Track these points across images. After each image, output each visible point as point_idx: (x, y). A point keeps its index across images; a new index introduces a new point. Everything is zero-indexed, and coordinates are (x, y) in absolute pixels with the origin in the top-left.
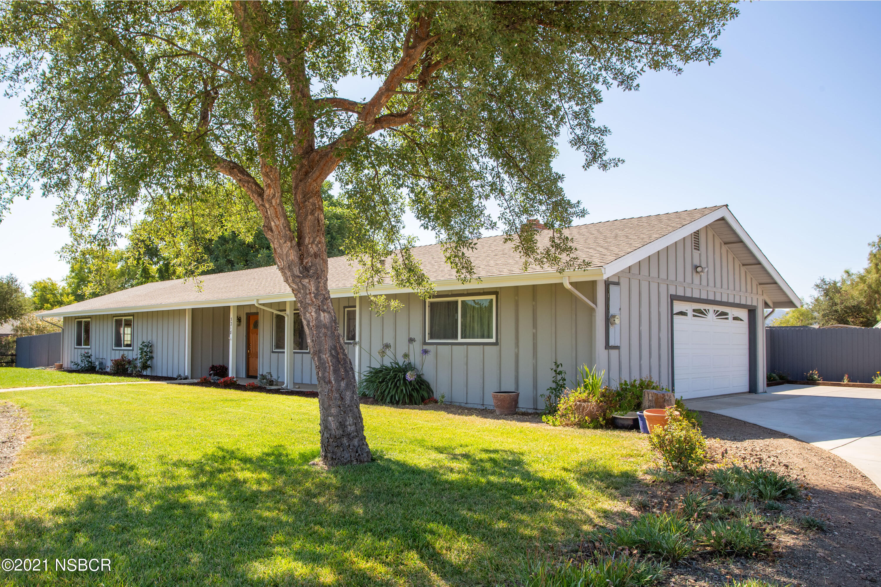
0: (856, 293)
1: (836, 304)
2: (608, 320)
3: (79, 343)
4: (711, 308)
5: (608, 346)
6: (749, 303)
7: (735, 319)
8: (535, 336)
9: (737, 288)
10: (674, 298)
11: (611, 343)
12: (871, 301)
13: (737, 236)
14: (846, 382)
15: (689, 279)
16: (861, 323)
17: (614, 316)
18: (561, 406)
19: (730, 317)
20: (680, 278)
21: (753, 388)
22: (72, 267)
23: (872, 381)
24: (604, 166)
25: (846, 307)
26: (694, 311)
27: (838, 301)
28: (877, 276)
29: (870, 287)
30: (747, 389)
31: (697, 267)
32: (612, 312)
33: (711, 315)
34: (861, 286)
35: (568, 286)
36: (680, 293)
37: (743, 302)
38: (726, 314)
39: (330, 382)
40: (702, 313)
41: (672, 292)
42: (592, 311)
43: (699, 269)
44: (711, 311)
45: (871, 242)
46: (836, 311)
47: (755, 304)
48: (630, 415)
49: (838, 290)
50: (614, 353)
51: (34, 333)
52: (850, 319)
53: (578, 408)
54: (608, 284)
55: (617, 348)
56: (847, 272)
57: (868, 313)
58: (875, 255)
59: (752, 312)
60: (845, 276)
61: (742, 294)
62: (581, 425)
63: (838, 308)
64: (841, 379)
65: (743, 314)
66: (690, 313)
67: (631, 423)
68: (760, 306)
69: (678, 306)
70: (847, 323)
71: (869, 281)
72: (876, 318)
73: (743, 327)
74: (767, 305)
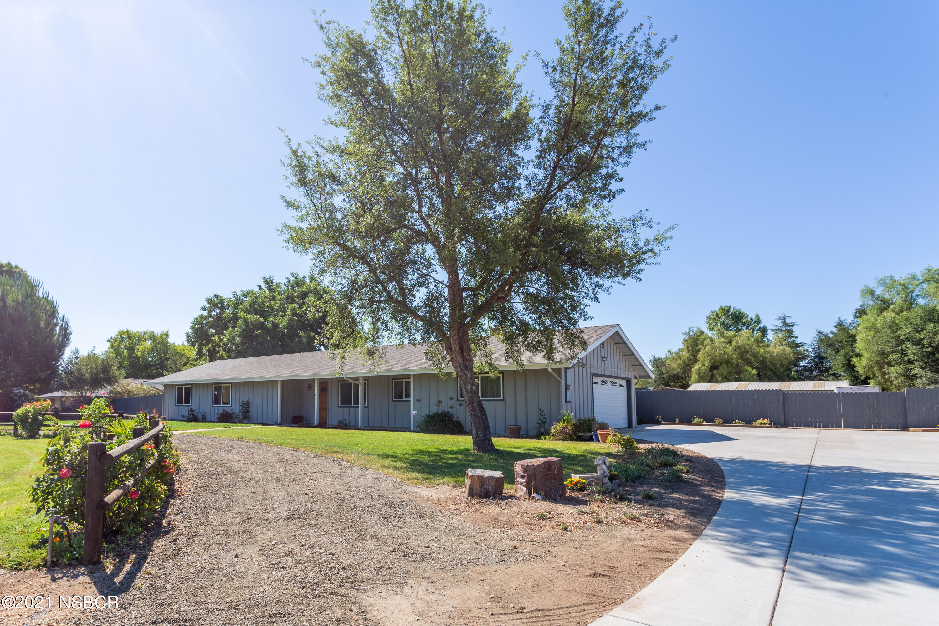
0: (675, 366)
1: (663, 374)
2: (567, 387)
3: (180, 401)
4: (609, 380)
5: (566, 401)
6: (627, 377)
7: (621, 385)
8: (526, 396)
9: (622, 369)
10: (593, 375)
11: (568, 400)
12: (685, 371)
13: (623, 340)
14: (677, 422)
15: (599, 365)
16: (679, 386)
17: (569, 385)
18: (552, 431)
19: (618, 384)
20: (596, 364)
21: (630, 425)
22: (112, 345)
23: (692, 421)
24: (585, 319)
25: (669, 376)
26: (602, 381)
27: (664, 371)
28: (688, 354)
29: (684, 362)
30: (626, 426)
31: (603, 358)
32: (568, 383)
33: (609, 384)
34: (679, 361)
35: (550, 370)
36: (596, 372)
37: (625, 376)
38: (616, 383)
39: (478, 416)
40: (605, 382)
41: (592, 372)
42: (559, 382)
43: (605, 359)
44: (609, 382)
45: (684, 332)
46: (663, 378)
47: (630, 377)
48: (588, 434)
49: (663, 364)
50: (569, 404)
51: (126, 395)
52: (672, 384)
53: (561, 432)
54: (566, 369)
55: (570, 402)
56: (669, 351)
57: (683, 379)
58: (687, 341)
59: (629, 382)
60: (668, 354)
61: (624, 372)
62: (563, 440)
63: (665, 376)
64: (675, 421)
65: (624, 383)
66: (600, 383)
67: (588, 438)
68: (633, 378)
69: (596, 379)
70: (670, 386)
71: (683, 358)
72: (688, 383)
73: (624, 390)
74: (636, 378)
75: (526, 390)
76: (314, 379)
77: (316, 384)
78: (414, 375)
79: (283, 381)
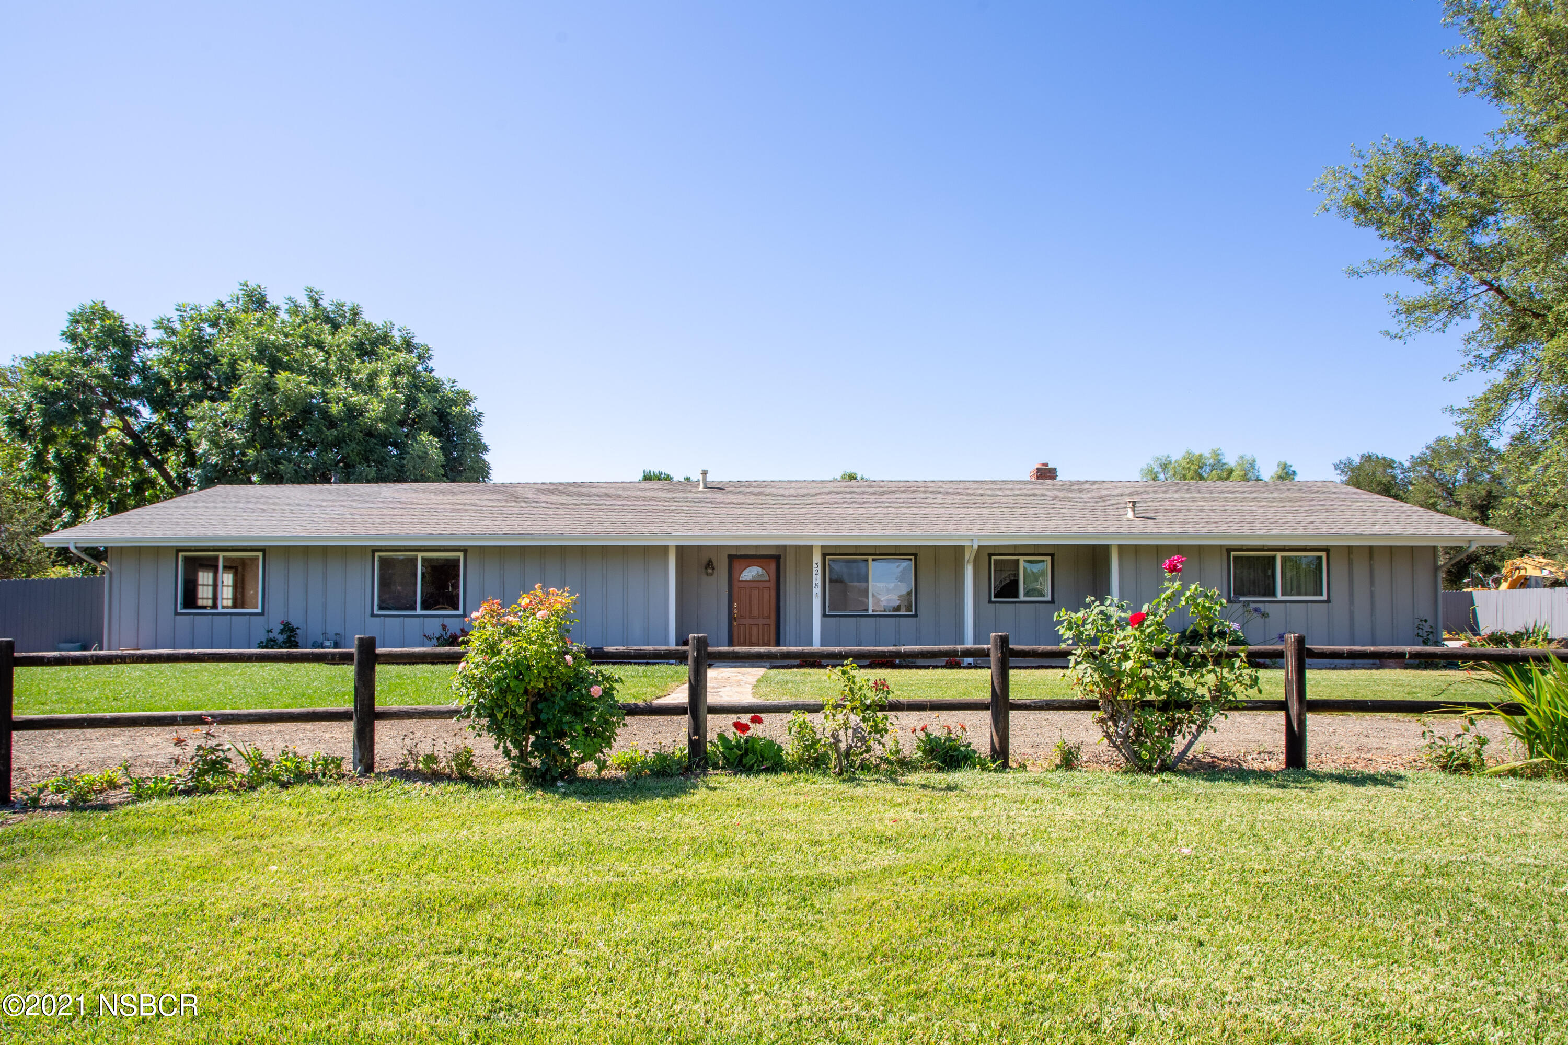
8: (1373, 594)
75: (1372, 583)
76: (811, 547)
77: (817, 559)
78: (1120, 547)
79: (680, 550)
